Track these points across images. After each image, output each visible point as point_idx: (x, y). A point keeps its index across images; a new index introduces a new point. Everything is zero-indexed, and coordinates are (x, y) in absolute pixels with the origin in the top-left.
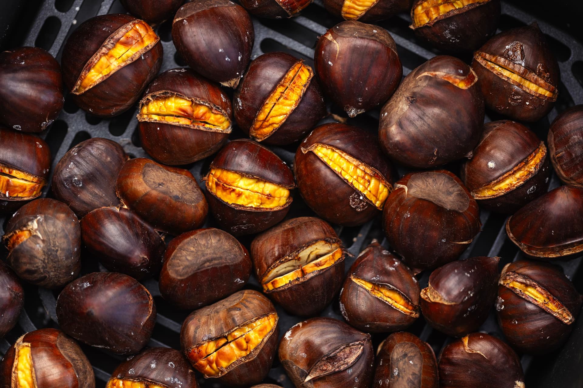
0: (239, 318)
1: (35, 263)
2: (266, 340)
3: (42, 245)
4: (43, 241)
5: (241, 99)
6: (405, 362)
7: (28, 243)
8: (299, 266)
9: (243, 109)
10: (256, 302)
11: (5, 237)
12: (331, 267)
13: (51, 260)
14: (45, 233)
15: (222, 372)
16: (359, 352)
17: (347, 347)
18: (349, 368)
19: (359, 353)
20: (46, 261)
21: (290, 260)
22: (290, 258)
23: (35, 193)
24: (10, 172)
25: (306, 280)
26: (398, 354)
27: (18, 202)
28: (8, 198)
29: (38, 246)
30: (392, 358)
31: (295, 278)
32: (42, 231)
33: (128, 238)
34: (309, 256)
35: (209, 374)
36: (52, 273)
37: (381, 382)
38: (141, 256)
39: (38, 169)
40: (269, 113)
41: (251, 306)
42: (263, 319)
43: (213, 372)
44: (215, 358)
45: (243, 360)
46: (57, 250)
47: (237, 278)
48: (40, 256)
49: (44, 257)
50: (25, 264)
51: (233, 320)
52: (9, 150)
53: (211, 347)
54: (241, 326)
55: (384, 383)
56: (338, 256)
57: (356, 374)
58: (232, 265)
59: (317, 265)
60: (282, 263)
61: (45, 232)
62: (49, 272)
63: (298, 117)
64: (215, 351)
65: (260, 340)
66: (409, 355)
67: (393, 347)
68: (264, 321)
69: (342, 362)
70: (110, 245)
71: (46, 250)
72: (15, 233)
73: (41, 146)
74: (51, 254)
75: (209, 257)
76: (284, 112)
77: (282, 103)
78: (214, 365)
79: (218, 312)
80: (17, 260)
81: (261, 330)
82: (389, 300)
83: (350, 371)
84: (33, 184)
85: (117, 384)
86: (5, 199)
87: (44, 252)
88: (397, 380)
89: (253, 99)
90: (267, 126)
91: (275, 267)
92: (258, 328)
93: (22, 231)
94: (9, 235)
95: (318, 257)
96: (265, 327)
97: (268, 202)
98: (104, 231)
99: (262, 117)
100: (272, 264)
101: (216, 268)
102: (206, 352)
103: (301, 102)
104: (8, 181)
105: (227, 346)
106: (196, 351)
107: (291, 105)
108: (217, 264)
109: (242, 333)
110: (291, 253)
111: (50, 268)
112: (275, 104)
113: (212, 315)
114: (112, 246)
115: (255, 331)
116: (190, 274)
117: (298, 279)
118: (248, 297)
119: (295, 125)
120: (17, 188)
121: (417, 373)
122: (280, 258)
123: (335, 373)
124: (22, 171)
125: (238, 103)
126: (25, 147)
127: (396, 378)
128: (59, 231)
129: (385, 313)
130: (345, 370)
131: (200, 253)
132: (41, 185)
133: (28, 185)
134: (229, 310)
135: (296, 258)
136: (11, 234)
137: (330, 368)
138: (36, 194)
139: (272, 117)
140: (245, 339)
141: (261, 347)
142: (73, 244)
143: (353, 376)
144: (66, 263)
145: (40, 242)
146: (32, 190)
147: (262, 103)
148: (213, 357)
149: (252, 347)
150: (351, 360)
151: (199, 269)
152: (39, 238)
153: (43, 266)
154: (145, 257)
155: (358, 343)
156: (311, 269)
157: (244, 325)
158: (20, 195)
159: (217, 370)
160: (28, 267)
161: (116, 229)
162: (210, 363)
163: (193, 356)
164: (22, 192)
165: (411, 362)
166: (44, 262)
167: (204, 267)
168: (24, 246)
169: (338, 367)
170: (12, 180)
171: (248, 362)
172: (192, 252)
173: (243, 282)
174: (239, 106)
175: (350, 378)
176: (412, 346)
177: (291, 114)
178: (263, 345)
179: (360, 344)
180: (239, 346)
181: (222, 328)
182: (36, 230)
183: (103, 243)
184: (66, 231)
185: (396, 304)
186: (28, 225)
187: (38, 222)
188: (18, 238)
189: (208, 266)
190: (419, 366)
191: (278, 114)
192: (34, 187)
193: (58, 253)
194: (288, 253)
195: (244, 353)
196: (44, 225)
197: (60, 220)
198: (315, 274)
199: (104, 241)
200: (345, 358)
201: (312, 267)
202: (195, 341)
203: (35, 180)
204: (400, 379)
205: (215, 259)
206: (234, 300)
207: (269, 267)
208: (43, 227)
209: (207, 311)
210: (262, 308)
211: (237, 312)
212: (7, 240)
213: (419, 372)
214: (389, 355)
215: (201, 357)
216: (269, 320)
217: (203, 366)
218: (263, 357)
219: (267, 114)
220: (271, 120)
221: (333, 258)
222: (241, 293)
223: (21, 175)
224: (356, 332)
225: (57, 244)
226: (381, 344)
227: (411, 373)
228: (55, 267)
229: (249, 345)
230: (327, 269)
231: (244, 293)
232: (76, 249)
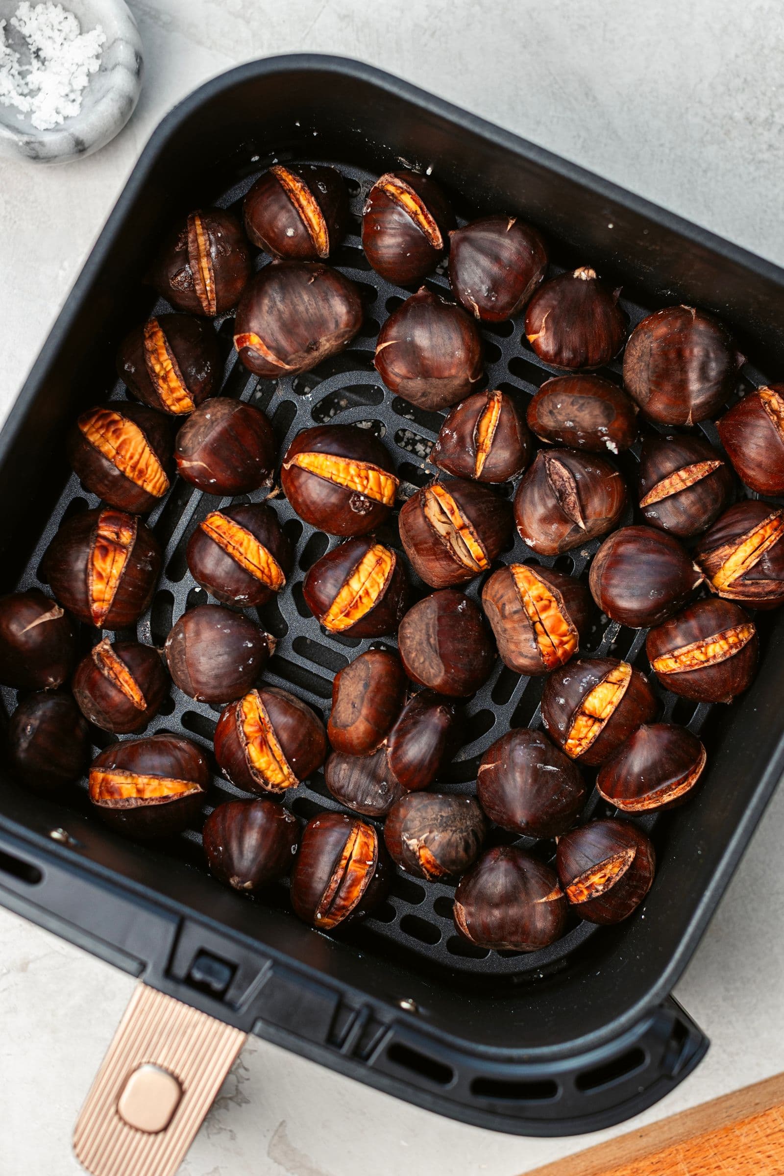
0: (514, 606)
1: (457, 841)
2: (540, 578)
3: (436, 833)
4: (431, 832)
5: (236, 596)
6: (558, 413)
7: (433, 849)
8: (456, 533)
9: (249, 594)
10: (497, 586)
11: (428, 877)
12: (453, 497)
13: (452, 822)
14: (422, 830)
15: (573, 630)
16: (558, 464)
17: (550, 477)
18: (574, 477)
19: (560, 465)
20: (454, 829)
21: (451, 544)
22: (449, 544)
23: (370, 832)
24: (346, 859)
25: (471, 524)
26: (549, 421)
27: (379, 852)
28: (374, 862)
29: (436, 838)
30: (554, 427)
31: (471, 536)
32: (420, 833)
33: (420, 733)
34: (443, 523)
35: (574, 646)
36: (468, 823)
37: (581, 441)
38: (438, 715)
39: (344, 827)
40: (255, 566)
41: (501, 592)
42: (517, 579)
43: (572, 642)
44: (557, 637)
45: (561, 605)
46: (441, 816)
47: (456, 608)
48: (448, 835)
49: (449, 831)
50: (457, 852)
51: (516, 612)
52: (321, 858)
53: (543, 640)
54: (524, 605)
55: (582, 438)
56: (439, 490)
57: (582, 470)
58: (439, 613)
59: (453, 513)
60: (455, 553)
61: (420, 830)
62: (467, 826)
63: (263, 535)
64: (548, 636)
65: (540, 584)
66: (551, 408)
67: (542, 426)
68: (519, 578)
69: (567, 484)
70: (431, 752)
71: (441, 829)
72: (422, 865)
73: (318, 823)
74: (445, 823)
75: (424, 637)
76: (255, 548)
77: (246, 549)
78: (565, 639)
79: (505, 630)
80: (453, 862)
81: (529, 582)
82: (490, 430)
83: (578, 476)
84: (360, 833)
85: (571, 746)
86: (375, 865)
87: (443, 831)
88: (578, 423)
89: (238, 581)
90: (270, 570)
91: (461, 560)
92: (526, 585)
93: (420, 857)
94: (426, 872)
95: (443, 512)
96: (526, 577)
97: (383, 565)
98: (416, 761)
99: (259, 574)
100: (458, 564)
101: (438, 631)
102: (550, 647)
103: (247, 529)
104: (355, 861)
105: (543, 622)
106: (547, 658)
107: (249, 540)
108: (434, 629)
109: (531, 604)
110: (442, 544)
111: (462, 824)
112: (245, 558)
113: (507, 636)
114: (433, 749)
115: (529, 589)
116: (440, 661)
117: (472, 534)
118: (491, 594)
119: (272, 538)
120: (364, 852)
121: (571, 400)
122: (449, 556)
123: (578, 494)
124: (345, 844)
125: (240, 600)
126: (319, 839)
127: (577, 425)
128: (419, 814)
129: (506, 431)
130: (576, 481)
131: (418, 648)
132: (362, 824)
133: (360, 839)
134: (504, 617)
135: (448, 538)
136: (424, 869)
137: (573, 498)
138: (371, 830)
139: (260, 563)
140: (538, 601)
141: (548, 584)
142: (434, 799)
143: (584, 473)
144: (455, 807)
145: (432, 835)
146: (366, 835)
147: (245, 571)
148: (555, 640)
149: (547, 594)
150: (565, 473)
151: (436, 651)
152: (427, 837)
153: (460, 832)
154: (439, 710)
155: (547, 465)
156: (459, 519)
157: (522, 600)
158: (372, 849)
159: (571, 636)
160: (461, 849)
161: (412, 748)
162: (562, 643)
163: (552, 662)
164: (368, 846)
165: (559, 406)
166: (455, 831)
167: (435, 644)
168: (437, 853)
169: (572, 489)
170: (354, 858)
171: (564, 600)
172: (416, 655)
173: (464, 602)
174: (244, 599)
175: (586, 476)
176: (541, 404)
177: (260, 541)
178: (546, 582)
179: (548, 462)
180: (546, 608)
181: (524, 627)
182: (418, 840)
183: (431, 760)
184: (420, 806)
185: (493, 422)
186: (413, 849)
187: (410, 838)
188: (428, 862)
189: (435, 639)
190: (564, 398)
191: (257, 555)
192: (363, 833)
193: (443, 814)
194: (443, 548)
195: (554, 604)
196: (412, 831)
197: (408, 814)
198: (463, 515)
199: (428, 759)
200: (563, 480)
201: (456, 518)
202: (536, 658)
203: (355, 831)
204: (577, 419)
205: (428, 631)
206: (491, 611)
207: (461, 567)
208: (415, 832)
209: (502, 644)
210: (504, 580)
211: (507, 608)
212: (431, 875)
213: (570, 397)
214: (551, 431)
215: (554, 653)
216: (517, 573)
217: (565, 652)
218: (559, 583)
219: (255, 568)
220: (264, 564)
221: (443, 495)
222: (485, 603)
223: (349, 846)
224: (535, 465)
225: (434, 816)
226: (541, 438)
227: (571, 407)
228: (461, 819)
229: (544, 598)
230: (456, 501)
231: (486, 600)
232: (440, 796)
